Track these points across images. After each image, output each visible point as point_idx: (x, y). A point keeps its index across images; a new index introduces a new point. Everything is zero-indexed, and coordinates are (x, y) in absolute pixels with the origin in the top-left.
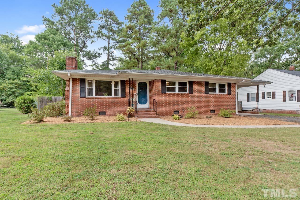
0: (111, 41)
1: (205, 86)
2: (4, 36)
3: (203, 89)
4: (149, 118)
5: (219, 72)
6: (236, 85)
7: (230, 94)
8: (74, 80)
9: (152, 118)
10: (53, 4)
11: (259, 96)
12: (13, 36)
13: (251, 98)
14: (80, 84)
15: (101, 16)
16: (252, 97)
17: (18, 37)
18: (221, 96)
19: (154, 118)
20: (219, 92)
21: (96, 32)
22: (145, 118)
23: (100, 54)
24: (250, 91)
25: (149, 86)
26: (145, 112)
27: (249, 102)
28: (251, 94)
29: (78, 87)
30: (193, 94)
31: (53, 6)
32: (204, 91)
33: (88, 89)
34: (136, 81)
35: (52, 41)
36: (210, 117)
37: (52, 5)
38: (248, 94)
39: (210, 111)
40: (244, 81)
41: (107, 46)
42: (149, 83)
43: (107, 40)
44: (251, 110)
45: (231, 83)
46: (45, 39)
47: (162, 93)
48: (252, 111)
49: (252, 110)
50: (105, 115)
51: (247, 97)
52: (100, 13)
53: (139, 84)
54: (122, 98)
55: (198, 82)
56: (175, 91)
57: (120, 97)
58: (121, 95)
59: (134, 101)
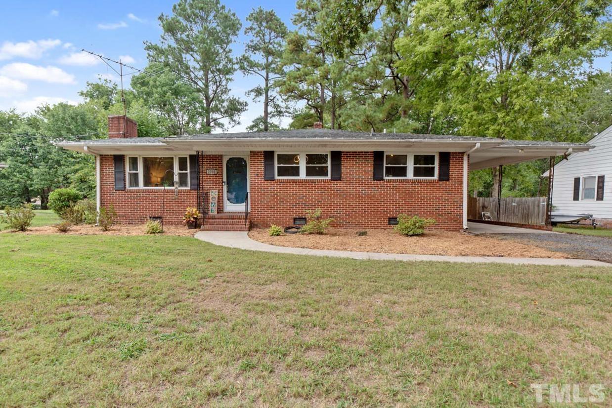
0: (271, 75)
1: (374, 161)
2: (96, 85)
3: (369, 168)
4: (226, 230)
5: (486, 126)
6: (465, 158)
7: (448, 180)
8: (103, 158)
9: (233, 231)
10: (160, 15)
11: (605, 184)
12: (108, 85)
13: (585, 189)
14: (115, 165)
15: (249, 24)
16: (587, 187)
17: (116, 85)
18: (417, 185)
20: (415, 175)
21: (237, 59)
22: (218, 230)
23: (244, 104)
24: (583, 171)
26: (227, 218)
27: (578, 200)
28: (585, 179)
29: (110, 171)
30: (340, 180)
31: (160, 18)
32: (371, 173)
33: (129, 173)
34: (222, 156)
35: (153, 86)
36: (364, 234)
37: (158, 17)
38: (577, 181)
39: (386, 221)
40: (478, 145)
41: (263, 86)
43: (264, 73)
44: (571, 222)
45: (449, 153)
46: (144, 84)
47: (265, 180)
48: (577, 224)
49: (577, 222)
50: (161, 222)
51: (573, 189)
52: (247, 19)
53: (228, 162)
54: (193, 191)
55: (356, 152)
56: (298, 175)
57: (188, 188)
58: (191, 186)
59: (217, 197)
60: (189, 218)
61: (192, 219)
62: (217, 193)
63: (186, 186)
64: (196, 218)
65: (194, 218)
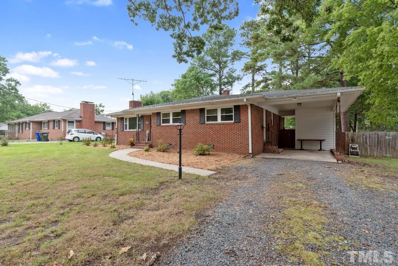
1: (200, 114)
6: (249, 108)
7: (240, 122)
20: (222, 120)
29: (120, 123)
33: (125, 124)
40: (245, 100)
45: (240, 105)
47: (157, 126)
55: (192, 110)
56: (169, 123)
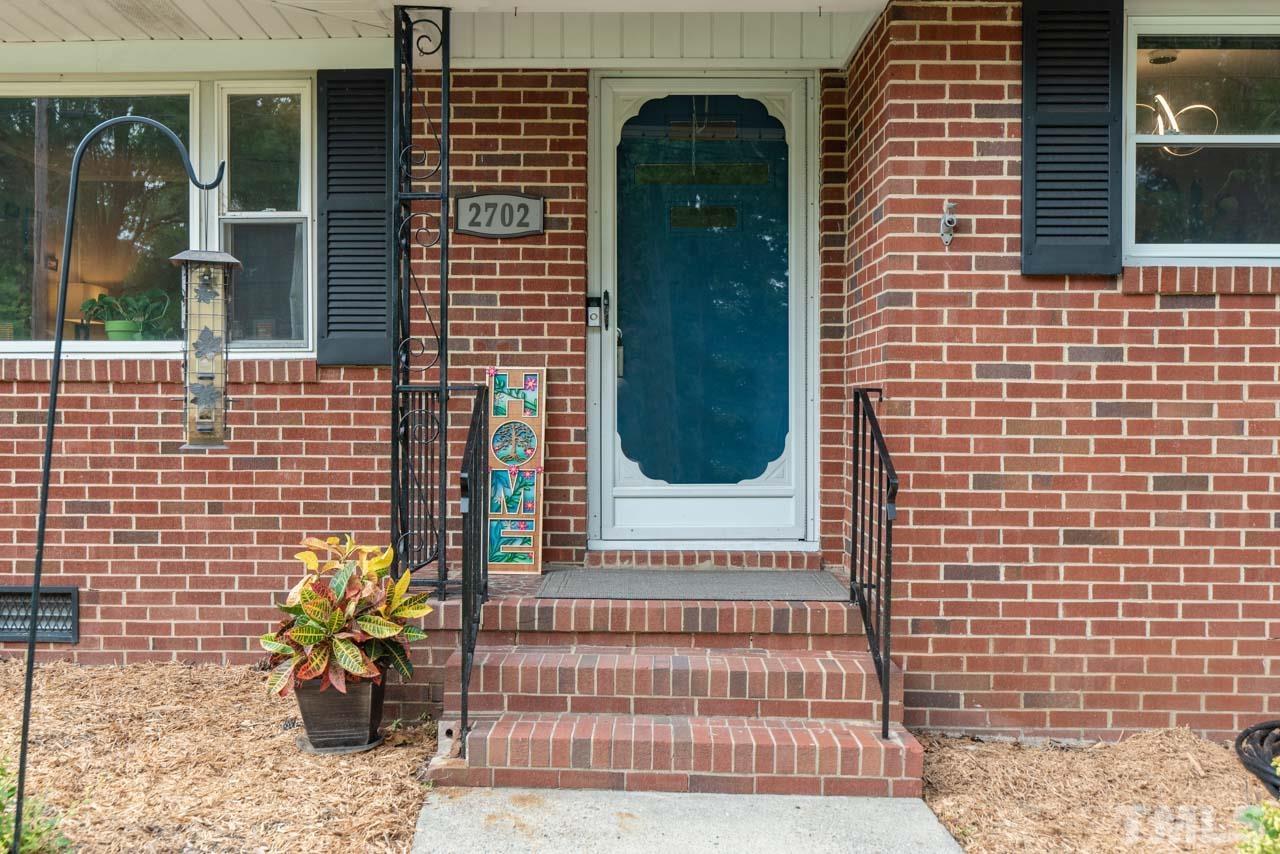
19: (808, 787)
22: (615, 783)
25: (816, 155)
26: (672, 636)
42: (815, 106)
50: (75, 636)
53: (630, 131)
54: (340, 378)
57: (304, 351)
58: (326, 328)
59: (538, 423)
60: (325, 645)
61: (351, 660)
62: (537, 395)
63: (285, 328)
64: (385, 652)
65: (366, 645)
